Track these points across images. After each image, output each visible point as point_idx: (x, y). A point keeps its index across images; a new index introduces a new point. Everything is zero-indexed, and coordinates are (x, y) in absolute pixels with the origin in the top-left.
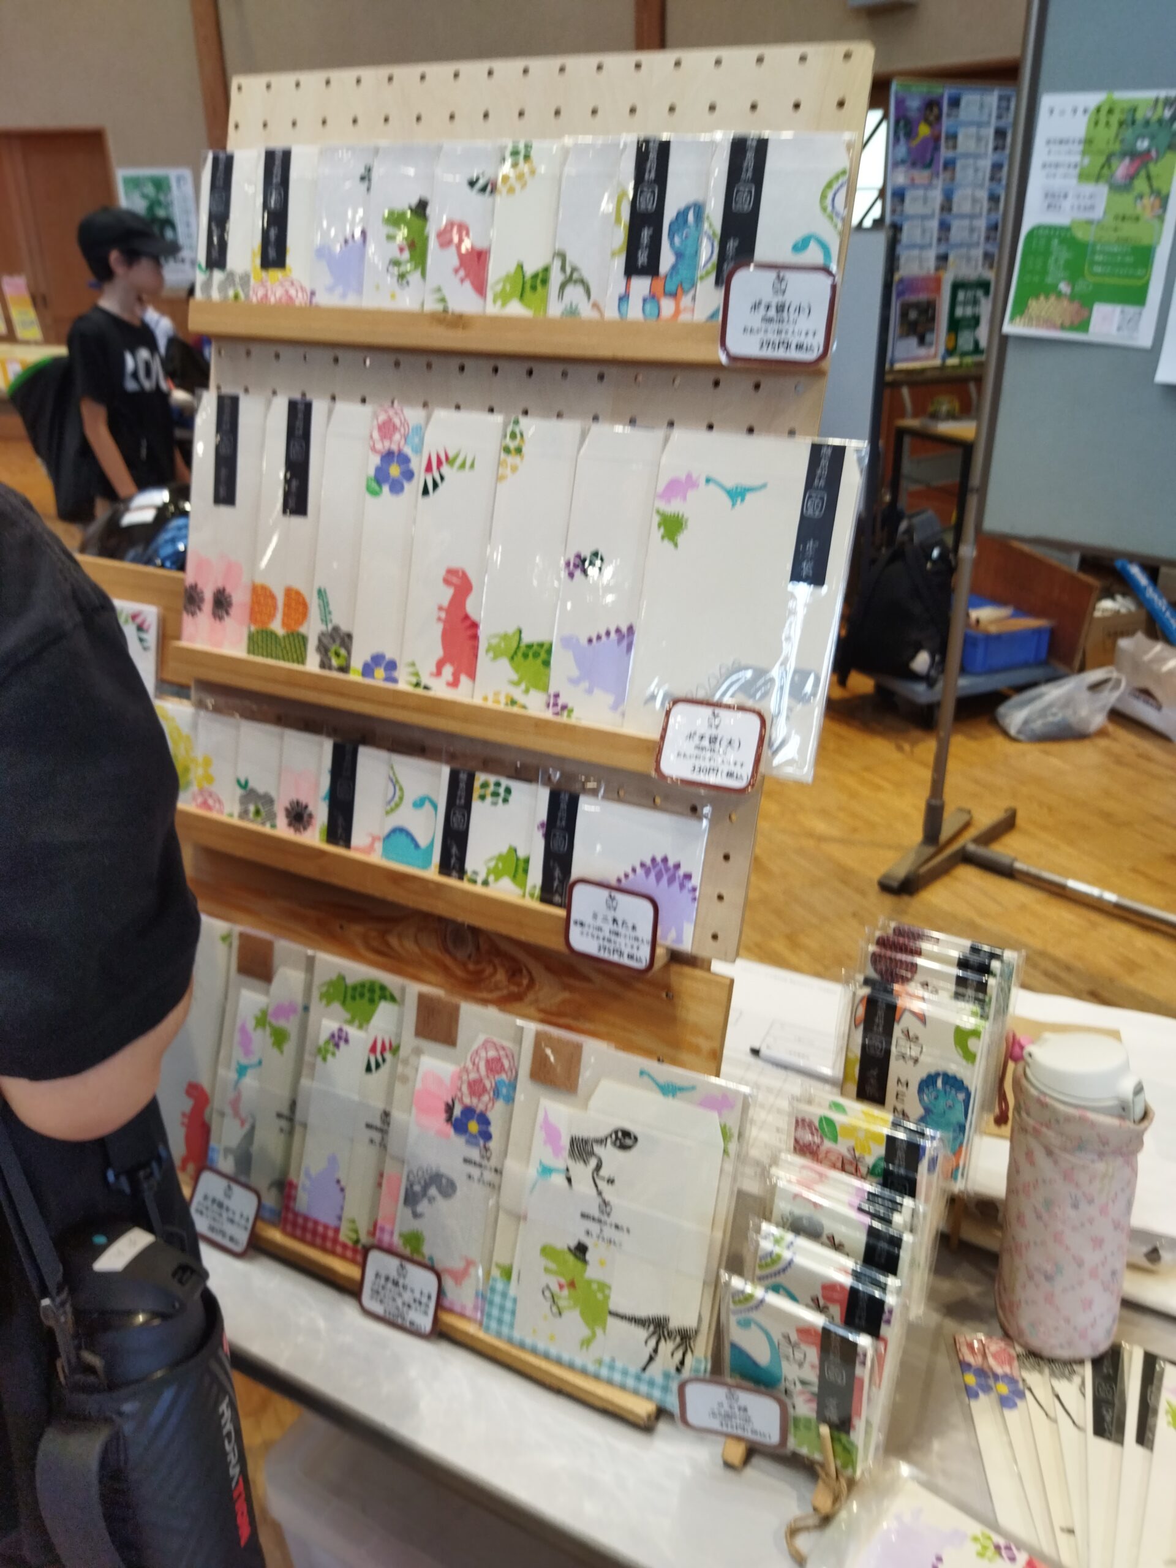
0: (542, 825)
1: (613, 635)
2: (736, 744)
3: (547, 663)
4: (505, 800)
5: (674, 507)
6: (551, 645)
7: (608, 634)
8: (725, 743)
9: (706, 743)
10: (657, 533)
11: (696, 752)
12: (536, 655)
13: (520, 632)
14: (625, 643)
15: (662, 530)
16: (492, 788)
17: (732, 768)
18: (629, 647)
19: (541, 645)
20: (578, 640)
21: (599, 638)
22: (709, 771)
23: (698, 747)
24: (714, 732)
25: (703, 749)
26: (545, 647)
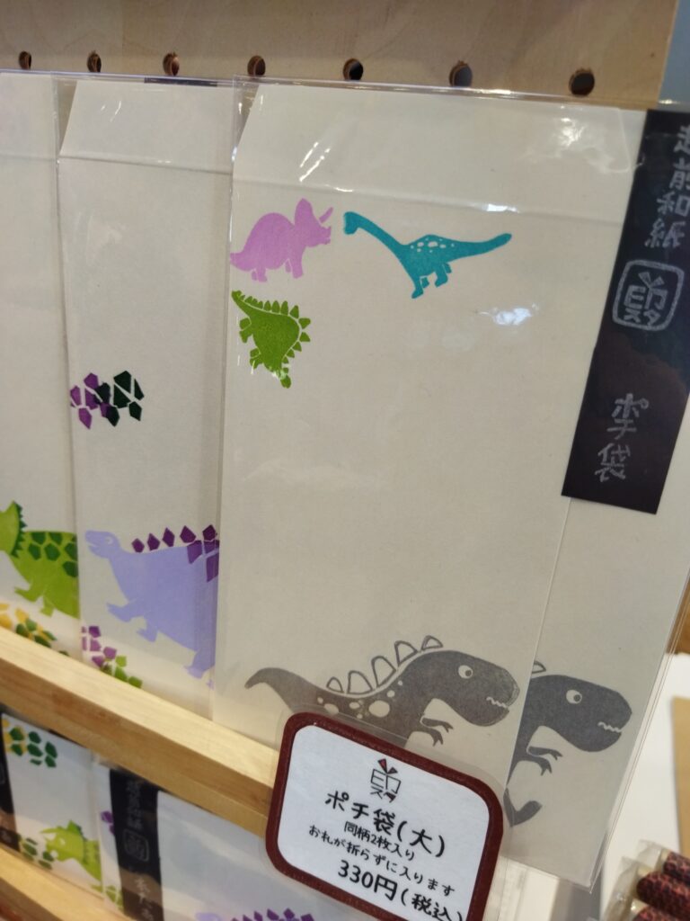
0: (106, 816)
1: (178, 542)
2: (435, 846)
3: (72, 570)
4: (51, 763)
5: (275, 288)
6: (74, 539)
7: (169, 537)
8: (409, 836)
9: (367, 823)
10: (240, 350)
11: (349, 837)
12: (53, 554)
13: (19, 509)
14: (203, 558)
15: (251, 344)
16: (27, 742)
17: (425, 892)
18: (212, 569)
19: (57, 537)
20: (116, 542)
21: (153, 543)
22: (377, 882)
23: (350, 827)
24: (385, 805)
25: (363, 833)
26: (66, 542)
